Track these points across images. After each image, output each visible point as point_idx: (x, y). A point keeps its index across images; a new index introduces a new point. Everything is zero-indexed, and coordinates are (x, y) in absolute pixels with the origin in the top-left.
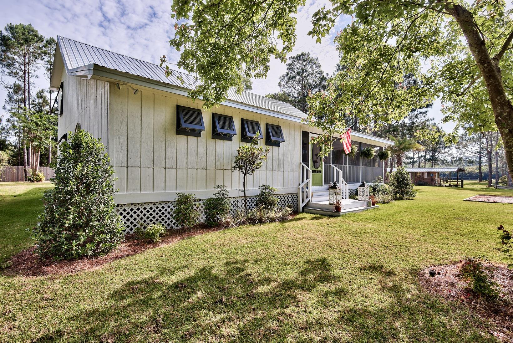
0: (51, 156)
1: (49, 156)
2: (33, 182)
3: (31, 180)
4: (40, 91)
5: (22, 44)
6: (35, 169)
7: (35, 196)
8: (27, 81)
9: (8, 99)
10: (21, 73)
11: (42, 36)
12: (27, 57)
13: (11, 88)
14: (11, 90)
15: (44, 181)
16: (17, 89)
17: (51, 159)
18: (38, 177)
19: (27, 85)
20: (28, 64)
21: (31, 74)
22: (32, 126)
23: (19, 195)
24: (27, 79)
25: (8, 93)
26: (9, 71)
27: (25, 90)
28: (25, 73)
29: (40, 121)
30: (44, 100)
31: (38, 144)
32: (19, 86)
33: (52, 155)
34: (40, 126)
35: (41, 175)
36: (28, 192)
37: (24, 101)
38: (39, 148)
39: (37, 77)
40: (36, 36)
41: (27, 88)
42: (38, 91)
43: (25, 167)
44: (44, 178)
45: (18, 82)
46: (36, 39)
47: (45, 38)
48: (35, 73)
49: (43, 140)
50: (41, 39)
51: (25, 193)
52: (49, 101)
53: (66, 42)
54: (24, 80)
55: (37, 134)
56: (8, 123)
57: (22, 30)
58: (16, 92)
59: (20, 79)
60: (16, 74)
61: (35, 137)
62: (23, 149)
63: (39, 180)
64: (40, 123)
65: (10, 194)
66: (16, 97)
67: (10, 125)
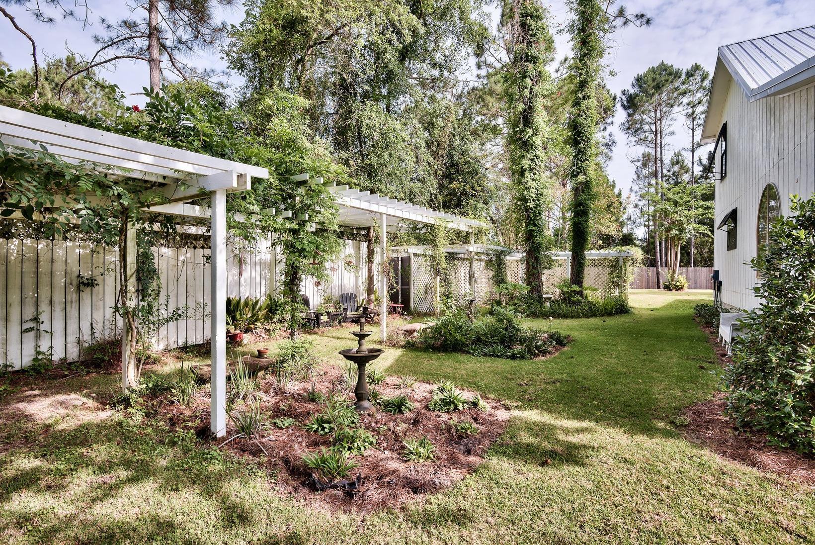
0: (693, 250)
1: (691, 250)
2: (671, 290)
3: (668, 288)
4: (675, 154)
5: (653, 94)
6: (674, 272)
7: (680, 312)
8: (658, 146)
9: (635, 177)
10: (651, 136)
11: (679, 69)
12: (658, 111)
13: (638, 161)
14: (639, 164)
15: (686, 290)
16: (646, 160)
17: (695, 255)
18: (678, 283)
19: (659, 150)
20: (660, 120)
21: (664, 134)
22: (669, 207)
23: (656, 309)
24: (659, 142)
25: (635, 169)
26: (636, 139)
27: (656, 158)
28: (656, 135)
29: (681, 198)
30: (681, 166)
31: (678, 233)
32: (649, 154)
33: (696, 248)
34: (681, 205)
35: (682, 280)
36: (668, 305)
37: (655, 175)
38: (679, 239)
39: (672, 133)
40: (670, 74)
41: (659, 155)
42: (673, 155)
43: (657, 269)
44: (686, 286)
45: (647, 150)
46: (671, 78)
47: (685, 71)
48: (671, 129)
49: (685, 226)
50: (677, 75)
51: (664, 307)
52: (690, 165)
53: (736, 49)
54: (656, 144)
55: (677, 217)
56: (635, 209)
57: (653, 75)
58: (645, 165)
59: (650, 145)
60: (644, 140)
61: (673, 223)
62: (654, 243)
63: (679, 288)
64: (680, 201)
65: (644, 307)
66: (645, 172)
67: (638, 212)
